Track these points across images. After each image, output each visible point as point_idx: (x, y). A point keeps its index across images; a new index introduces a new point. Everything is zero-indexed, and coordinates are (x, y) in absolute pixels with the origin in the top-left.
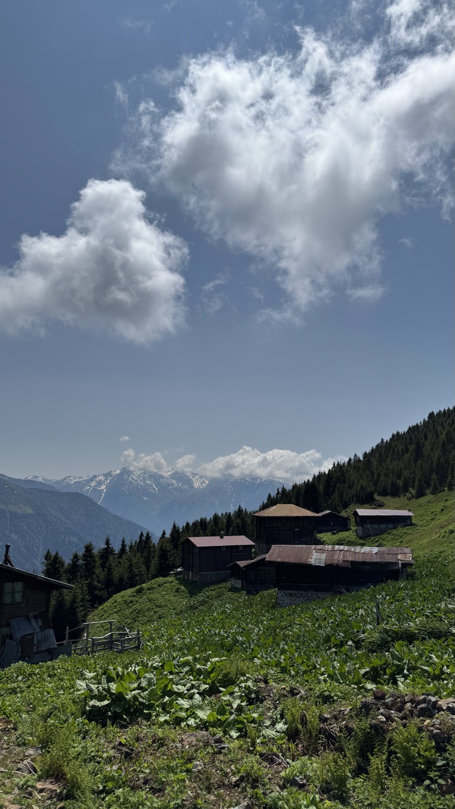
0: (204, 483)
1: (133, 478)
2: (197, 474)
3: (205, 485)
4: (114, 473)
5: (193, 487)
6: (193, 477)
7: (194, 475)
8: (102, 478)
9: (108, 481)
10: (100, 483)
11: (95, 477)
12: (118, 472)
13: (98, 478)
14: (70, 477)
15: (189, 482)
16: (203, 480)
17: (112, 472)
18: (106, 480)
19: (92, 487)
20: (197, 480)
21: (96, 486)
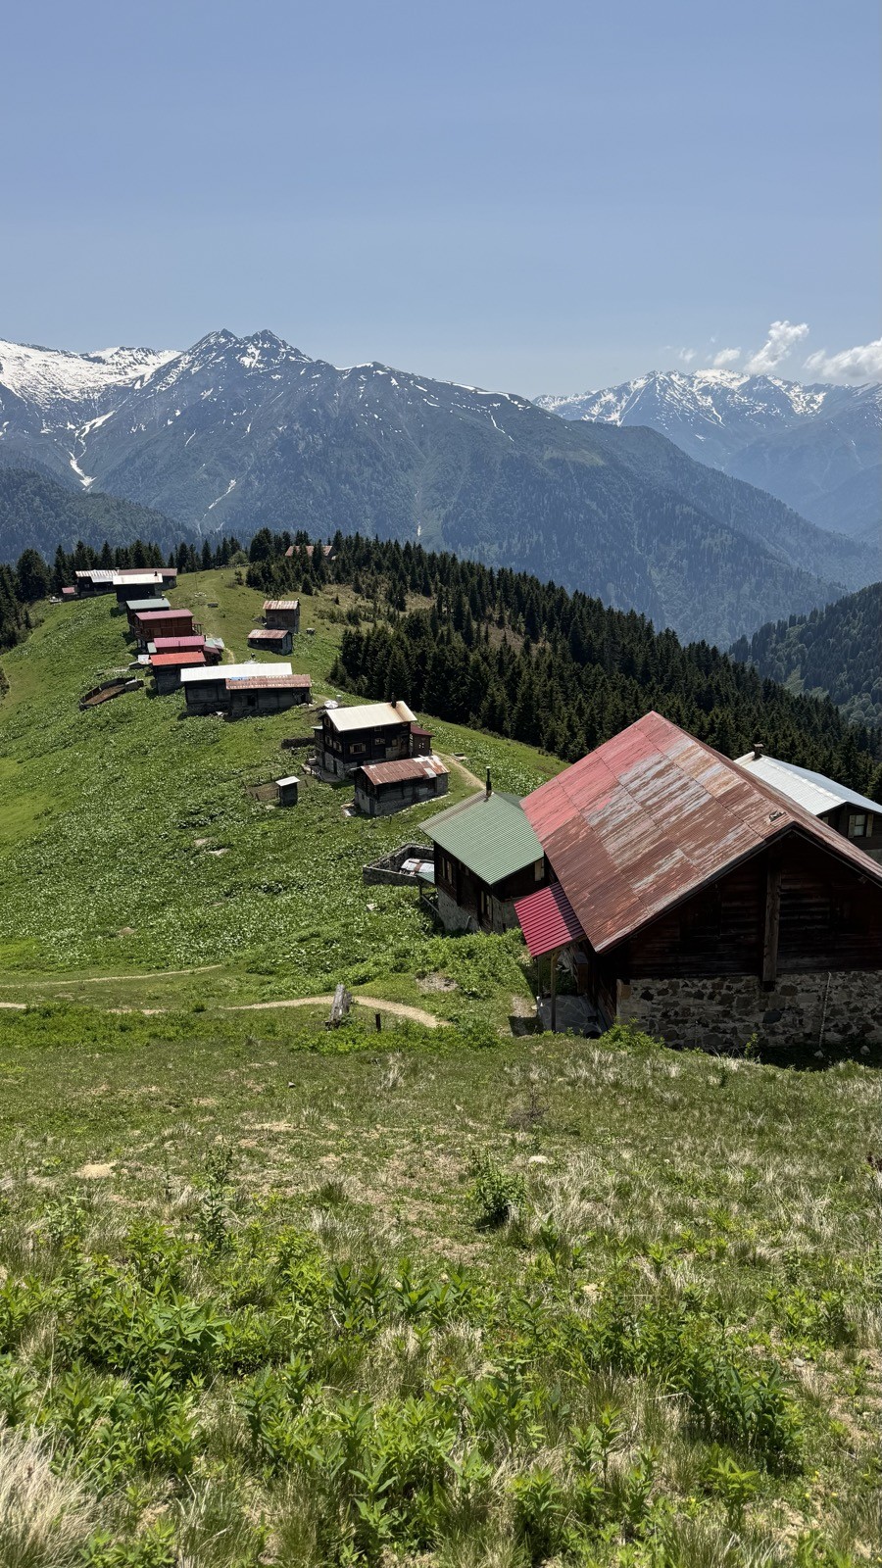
0: (814, 402)
1: (672, 396)
2: (796, 384)
3: (816, 407)
4: (633, 388)
5: (791, 412)
6: (788, 390)
7: (790, 385)
8: (610, 397)
9: (624, 404)
10: (608, 408)
11: (598, 396)
12: (641, 383)
13: (603, 399)
14: (544, 397)
15: (785, 402)
16: (812, 397)
17: (629, 383)
18: (619, 400)
19: (593, 416)
20: (798, 396)
21: (600, 414)
